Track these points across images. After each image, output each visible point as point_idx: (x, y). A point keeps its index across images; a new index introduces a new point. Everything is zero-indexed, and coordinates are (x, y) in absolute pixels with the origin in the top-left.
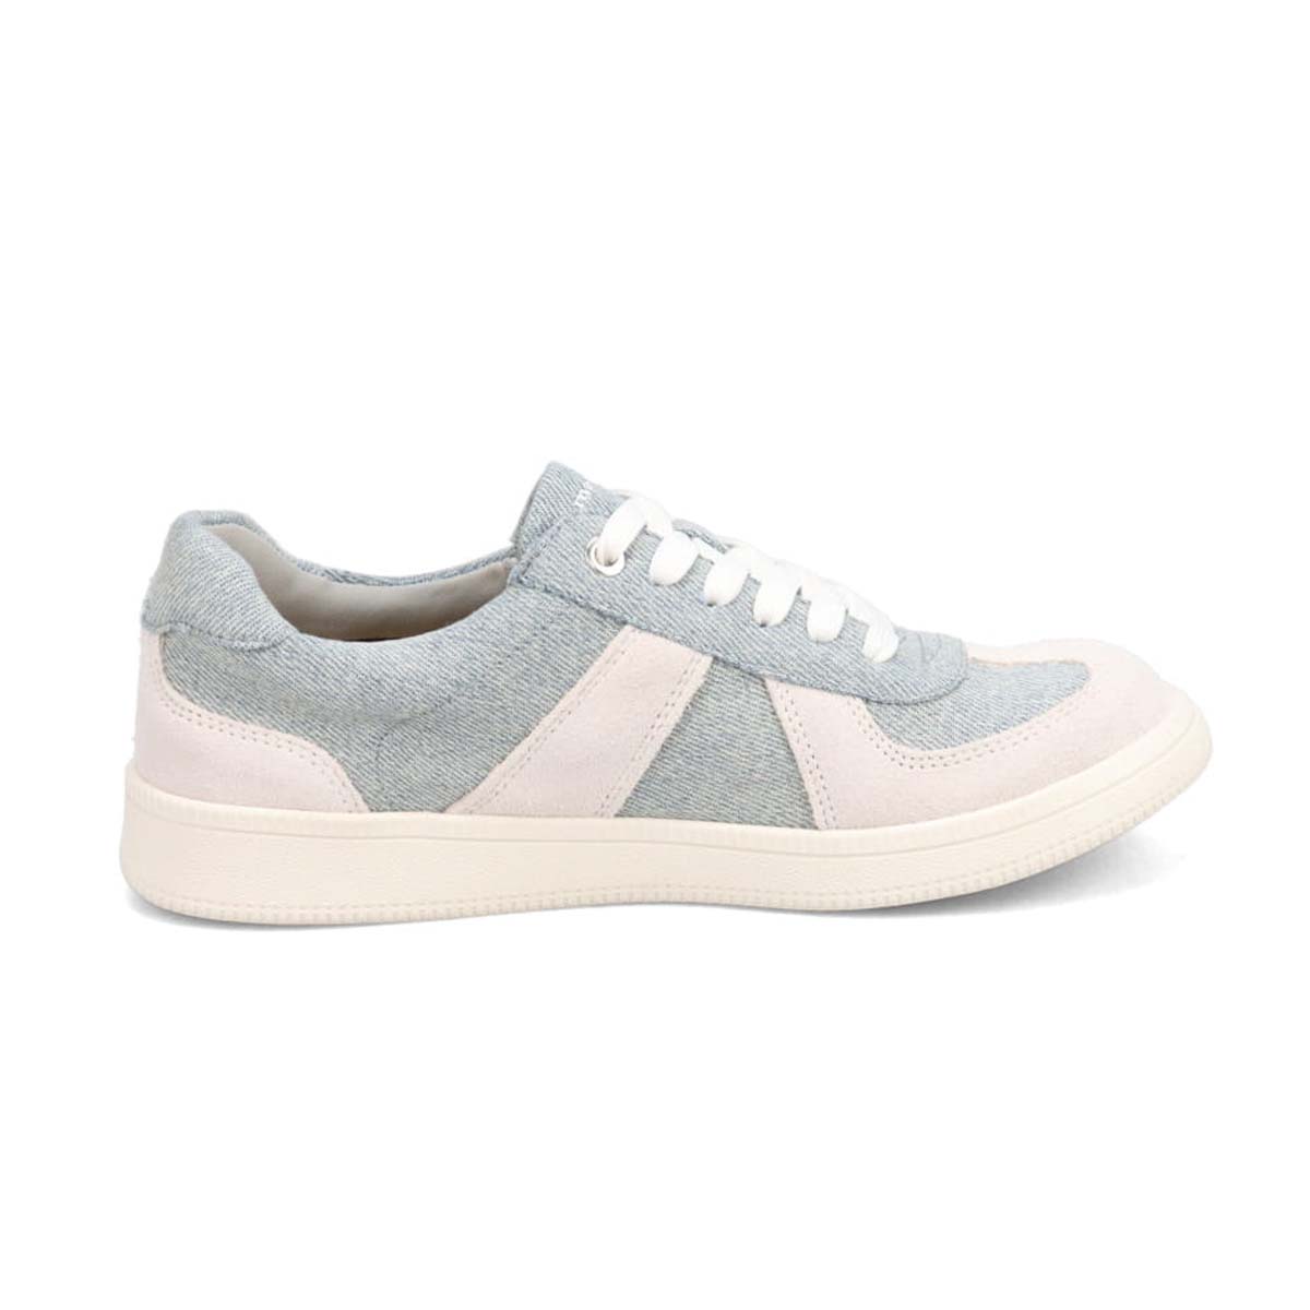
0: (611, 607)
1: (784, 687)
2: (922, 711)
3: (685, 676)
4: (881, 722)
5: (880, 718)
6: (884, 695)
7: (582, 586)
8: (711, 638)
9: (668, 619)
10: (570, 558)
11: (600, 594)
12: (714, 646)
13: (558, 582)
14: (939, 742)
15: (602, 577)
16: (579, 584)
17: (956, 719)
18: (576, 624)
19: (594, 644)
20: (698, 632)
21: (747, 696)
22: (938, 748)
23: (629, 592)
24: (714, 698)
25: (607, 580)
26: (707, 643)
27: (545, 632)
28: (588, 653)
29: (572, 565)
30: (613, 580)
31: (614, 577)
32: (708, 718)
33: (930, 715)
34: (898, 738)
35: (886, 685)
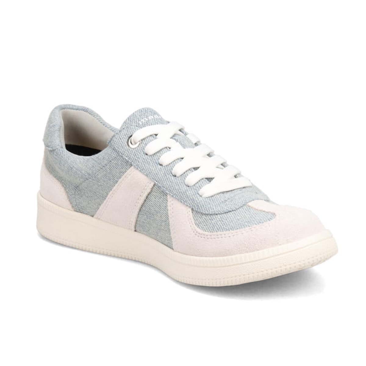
0: (129, 159)
1: (172, 198)
2: (208, 217)
3: (146, 187)
4: (195, 218)
5: (195, 217)
6: (197, 209)
7: (122, 149)
8: (155, 176)
9: (144, 167)
10: (122, 140)
11: (127, 154)
12: (155, 179)
13: (116, 147)
14: (209, 230)
15: (130, 148)
16: (122, 148)
17: (218, 224)
18: (119, 162)
19: (124, 170)
20: (151, 173)
21: (163, 199)
22: (208, 232)
23: (136, 155)
24: (154, 197)
25: (130, 149)
26: (153, 178)
27: (111, 163)
28: (122, 173)
29: (122, 142)
30: (133, 150)
31: (133, 149)
32: (152, 204)
33: (210, 220)
34: (198, 225)
35: (200, 206)
